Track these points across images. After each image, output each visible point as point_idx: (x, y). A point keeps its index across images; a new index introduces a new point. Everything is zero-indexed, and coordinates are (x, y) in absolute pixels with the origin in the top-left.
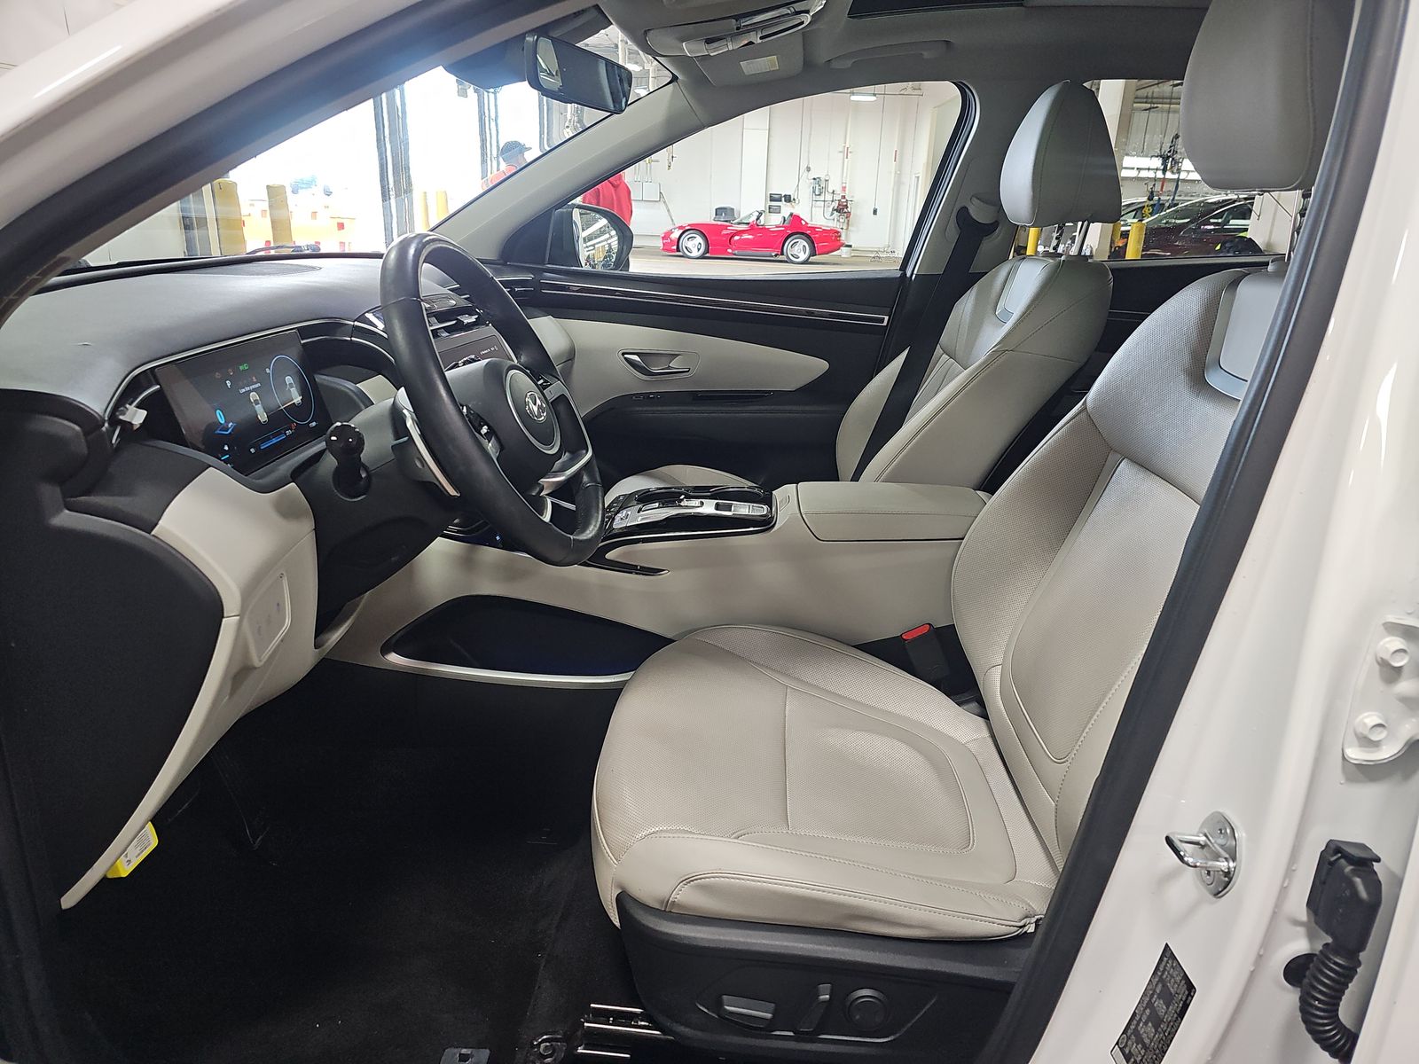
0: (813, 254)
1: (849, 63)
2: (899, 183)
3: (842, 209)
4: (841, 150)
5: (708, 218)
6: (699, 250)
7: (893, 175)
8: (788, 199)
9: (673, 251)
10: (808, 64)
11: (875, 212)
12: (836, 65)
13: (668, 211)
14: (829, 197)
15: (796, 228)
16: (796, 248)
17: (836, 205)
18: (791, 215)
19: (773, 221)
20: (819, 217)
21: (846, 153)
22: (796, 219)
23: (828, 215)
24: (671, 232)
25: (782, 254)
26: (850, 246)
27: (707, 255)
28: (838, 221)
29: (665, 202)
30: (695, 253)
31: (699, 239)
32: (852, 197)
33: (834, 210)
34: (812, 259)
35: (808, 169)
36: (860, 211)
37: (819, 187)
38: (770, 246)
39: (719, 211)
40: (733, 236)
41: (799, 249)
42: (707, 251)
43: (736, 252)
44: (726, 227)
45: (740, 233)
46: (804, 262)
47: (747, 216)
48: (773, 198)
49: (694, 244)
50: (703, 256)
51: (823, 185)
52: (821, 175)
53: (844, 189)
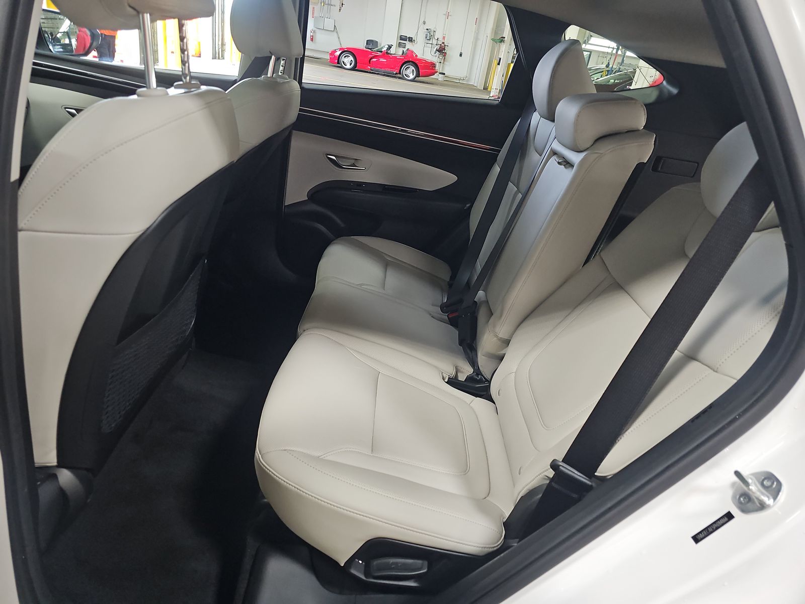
0: (418, 75)
2: (476, 39)
3: (442, 50)
4: (445, 13)
5: (362, 45)
6: (351, 64)
7: (473, 33)
8: (411, 40)
9: (335, 63)
11: (461, 55)
13: (339, 38)
14: (435, 42)
15: (410, 60)
16: (408, 71)
17: (438, 47)
18: (409, 50)
19: (396, 51)
20: (424, 51)
21: (448, 15)
22: (410, 53)
23: (433, 53)
24: (335, 51)
25: (400, 73)
26: (444, 74)
27: (356, 68)
28: (439, 57)
29: (337, 32)
30: (348, 66)
31: (351, 58)
32: (448, 43)
33: (437, 50)
34: (418, 79)
35: (424, 23)
36: (452, 52)
37: (430, 35)
38: (393, 67)
39: (368, 42)
40: (371, 59)
41: (410, 72)
42: (355, 65)
43: (373, 69)
44: (370, 53)
45: (377, 57)
46: (413, 80)
47: (382, 48)
48: (403, 38)
49: (348, 61)
50: (353, 69)
51: (432, 34)
52: (432, 28)
53: (444, 38)
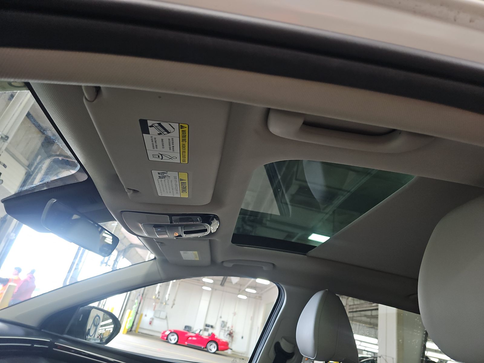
0: (218, 350)
1: (231, 265)
2: (251, 329)
3: (231, 334)
4: (233, 312)
5: (181, 328)
6: (175, 341)
7: (250, 325)
8: (212, 327)
9: (164, 339)
10: (213, 261)
11: (242, 338)
12: (225, 264)
13: (167, 323)
14: (226, 329)
15: (212, 339)
16: (212, 346)
17: (228, 332)
18: (212, 333)
19: (205, 335)
20: (222, 336)
21: (235, 314)
22: (213, 335)
23: (225, 335)
24: (166, 332)
25: (206, 348)
26: (232, 350)
27: (178, 343)
28: (229, 339)
29: (167, 320)
30: (173, 342)
31: (176, 336)
32: (235, 330)
33: (228, 334)
34: (218, 352)
35: (221, 317)
36: (237, 336)
37: (224, 325)
38: (202, 344)
39: (186, 327)
40: (189, 337)
41: (213, 348)
42: (177, 342)
43: (189, 344)
44: (186, 333)
45: (192, 337)
46: (214, 353)
47: (196, 331)
48: (207, 325)
49: (174, 338)
50: (176, 344)
51: (225, 323)
52: (225, 320)
53: (232, 327)
